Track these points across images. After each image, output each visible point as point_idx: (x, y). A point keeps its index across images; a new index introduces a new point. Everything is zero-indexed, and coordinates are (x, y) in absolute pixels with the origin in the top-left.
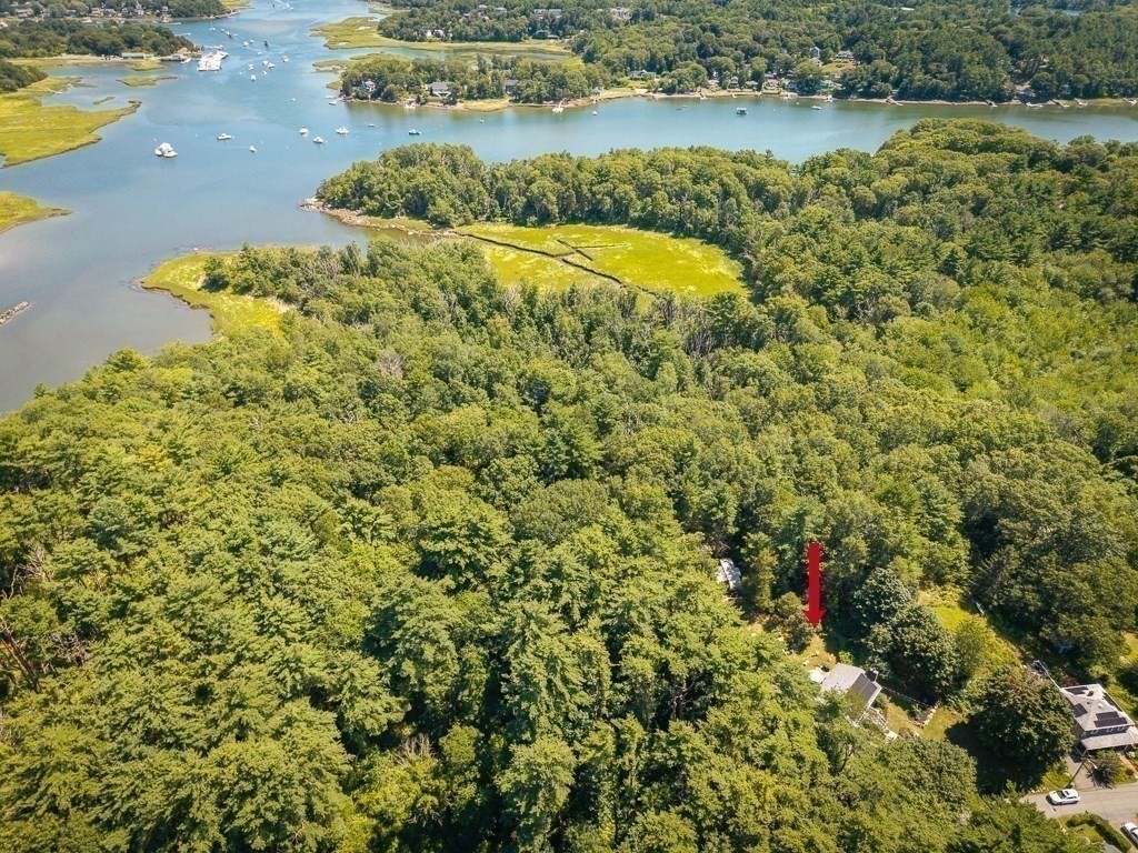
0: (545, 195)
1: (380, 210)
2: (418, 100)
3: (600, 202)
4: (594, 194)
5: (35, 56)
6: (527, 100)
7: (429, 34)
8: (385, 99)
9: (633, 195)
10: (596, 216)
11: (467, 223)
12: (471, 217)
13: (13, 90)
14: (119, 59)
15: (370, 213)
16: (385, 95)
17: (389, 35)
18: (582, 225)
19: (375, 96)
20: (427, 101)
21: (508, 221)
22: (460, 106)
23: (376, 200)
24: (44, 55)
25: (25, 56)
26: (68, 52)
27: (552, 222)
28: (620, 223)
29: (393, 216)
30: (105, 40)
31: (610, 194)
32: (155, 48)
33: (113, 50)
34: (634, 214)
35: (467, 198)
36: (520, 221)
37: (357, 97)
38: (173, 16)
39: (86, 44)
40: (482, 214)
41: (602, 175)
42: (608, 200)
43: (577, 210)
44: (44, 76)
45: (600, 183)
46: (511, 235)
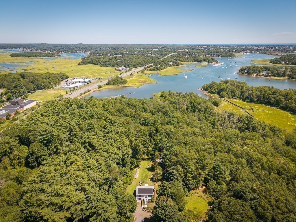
0: (252, 94)
1: (211, 92)
2: (257, 75)
3: (270, 99)
4: (269, 97)
5: (186, 61)
6: (293, 78)
7: (283, 63)
8: (249, 74)
9: (283, 100)
10: (268, 103)
11: (229, 98)
12: (231, 96)
13: (175, 66)
14: (200, 63)
15: (209, 92)
16: (249, 73)
17: (271, 62)
18: (263, 105)
19: (246, 73)
20: (259, 75)
21: (241, 100)
22: (269, 77)
23: (211, 90)
24: (188, 61)
25: (184, 61)
26: (192, 61)
27: (254, 102)
28: (276, 107)
29: (213, 94)
30: (199, 60)
31: (274, 98)
32: (208, 62)
33: (200, 61)
34: (281, 105)
35: (233, 92)
36: (244, 100)
37: (241, 73)
38: (222, 57)
39: (196, 60)
40: (234, 96)
41: (275, 93)
42: (273, 99)
43: (262, 100)
44: (183, 64)
45: (272, 94)
46: (238, 103)
